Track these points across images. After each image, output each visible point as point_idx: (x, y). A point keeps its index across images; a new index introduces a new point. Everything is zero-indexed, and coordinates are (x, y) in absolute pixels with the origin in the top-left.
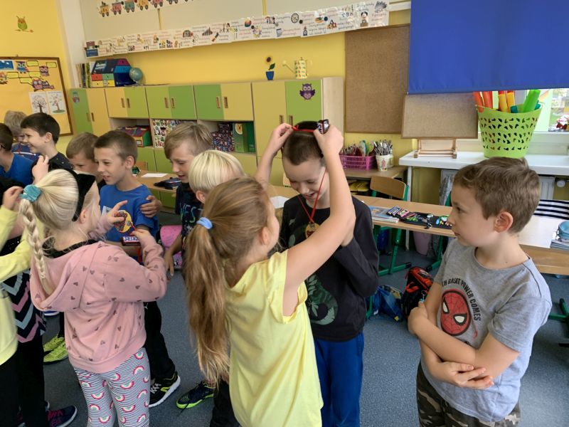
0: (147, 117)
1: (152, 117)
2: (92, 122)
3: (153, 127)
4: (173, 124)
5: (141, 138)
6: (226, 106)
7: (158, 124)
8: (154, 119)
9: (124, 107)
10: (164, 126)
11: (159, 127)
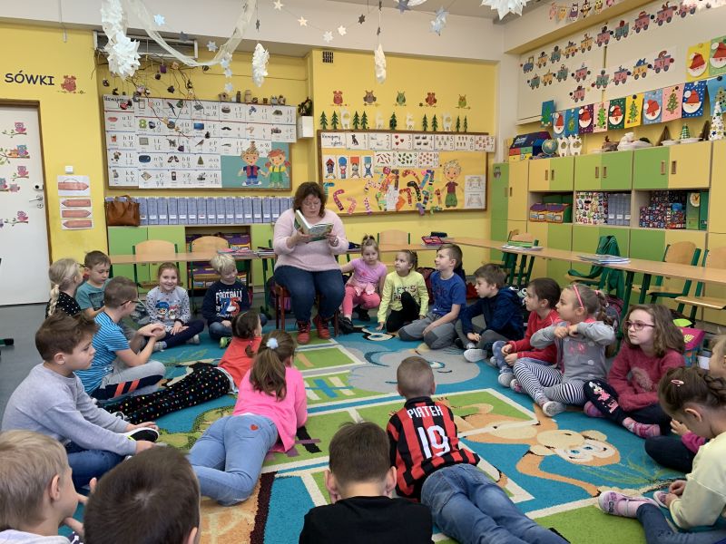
0: (570, 189)
1: (576, 189)
2: (510, 198)
3: (576, 201)
4: (600, 197)
5: (562, 214)
6: (674, 171)
7: (583, 197)
8: (579, 192)
9: (547, 179)
10: (590, 199)
11: (583, 201)
